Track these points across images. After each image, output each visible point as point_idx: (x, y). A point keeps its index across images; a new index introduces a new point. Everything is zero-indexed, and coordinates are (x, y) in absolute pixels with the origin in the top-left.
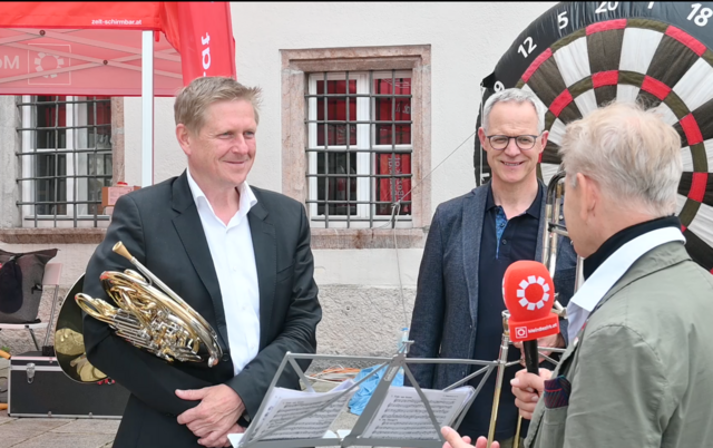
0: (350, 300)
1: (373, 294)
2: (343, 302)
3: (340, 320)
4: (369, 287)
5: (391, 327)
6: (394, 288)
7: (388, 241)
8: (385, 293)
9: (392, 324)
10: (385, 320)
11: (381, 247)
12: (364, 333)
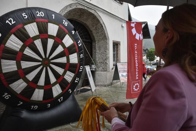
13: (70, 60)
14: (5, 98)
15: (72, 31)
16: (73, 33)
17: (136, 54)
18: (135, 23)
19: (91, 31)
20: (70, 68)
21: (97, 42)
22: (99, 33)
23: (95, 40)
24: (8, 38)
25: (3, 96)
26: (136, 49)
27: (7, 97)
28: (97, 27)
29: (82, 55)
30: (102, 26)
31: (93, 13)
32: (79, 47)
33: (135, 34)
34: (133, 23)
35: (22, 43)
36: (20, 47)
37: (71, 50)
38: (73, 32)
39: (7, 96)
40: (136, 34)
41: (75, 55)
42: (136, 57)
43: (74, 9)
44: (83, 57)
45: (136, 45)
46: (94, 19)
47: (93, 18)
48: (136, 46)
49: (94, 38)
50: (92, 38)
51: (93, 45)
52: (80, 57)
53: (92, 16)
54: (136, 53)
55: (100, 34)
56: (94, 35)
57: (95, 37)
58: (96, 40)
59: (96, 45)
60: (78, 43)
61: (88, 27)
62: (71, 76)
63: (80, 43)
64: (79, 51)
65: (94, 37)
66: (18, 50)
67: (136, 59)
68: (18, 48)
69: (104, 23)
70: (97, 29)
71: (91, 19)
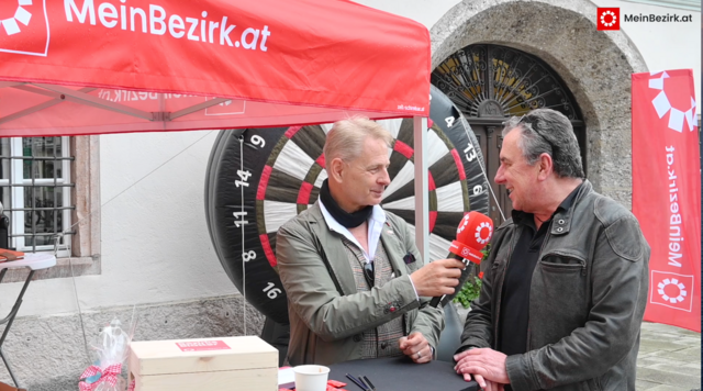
0: (31, 331)
1: (53, 323)
2: (23, 334)
3: (21, 352)
4: (48, 317)
5: (70, 352)
6: (73, 314)
7: (62, 271)
8: (64, 320)
9: (71, 349)
10: (65, 345)
11: (54, 277)
12: (44, 361)
13: (439, 204)
14: (269, 294)
15: (447, 120)
16: (450, 125)
17: (671, 181)
18: (665, 75)
19: (576, 82)
20: (439, 227)
21: (603, 126)
22: (610, 88)
23: (595, 117)
24: (280, 149)
25: (265, 290)
26: (670, 163)
27: (272, 294)
28: (600, 63)
29: (478, 187)
30: (623, 57)
31: (574, 9)
32: (467, 165)
33: (667, 115)
34: (658, 76)
35: (311, 161)
36: (306, 170)
37: (442, 173)
38: (450, 121)
39: (272, 291)
40: (668, 113)
41: (456, 187)
42: (673, 194)
43: (485, 11)
44: (482, 192)
45: (672, 149)
46: (580, 33)
47: (577, 30)
48: (671, 155)
49: (593, 108)
50: (582, 107)
51: (588, 138)
52: (472, 193)
53: (574, 21)
54: (672, 177)
55: (615, 89)
56: (591, 94)
57: (595, 105)
58: (600, 115)
59: (603, 137)
60: (466, 151)
61: (558, 64)
62: (442, 250)
63: (471, 151)
64: (469, 175)
65: (589, 104)
66: (303, 177)
67: (672, 200)
68: (302, 172)
69: (630, 43)
70: (599, 71)
71: (566, 33)
